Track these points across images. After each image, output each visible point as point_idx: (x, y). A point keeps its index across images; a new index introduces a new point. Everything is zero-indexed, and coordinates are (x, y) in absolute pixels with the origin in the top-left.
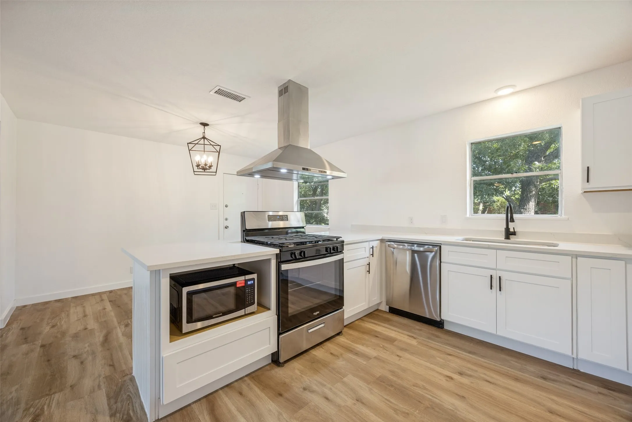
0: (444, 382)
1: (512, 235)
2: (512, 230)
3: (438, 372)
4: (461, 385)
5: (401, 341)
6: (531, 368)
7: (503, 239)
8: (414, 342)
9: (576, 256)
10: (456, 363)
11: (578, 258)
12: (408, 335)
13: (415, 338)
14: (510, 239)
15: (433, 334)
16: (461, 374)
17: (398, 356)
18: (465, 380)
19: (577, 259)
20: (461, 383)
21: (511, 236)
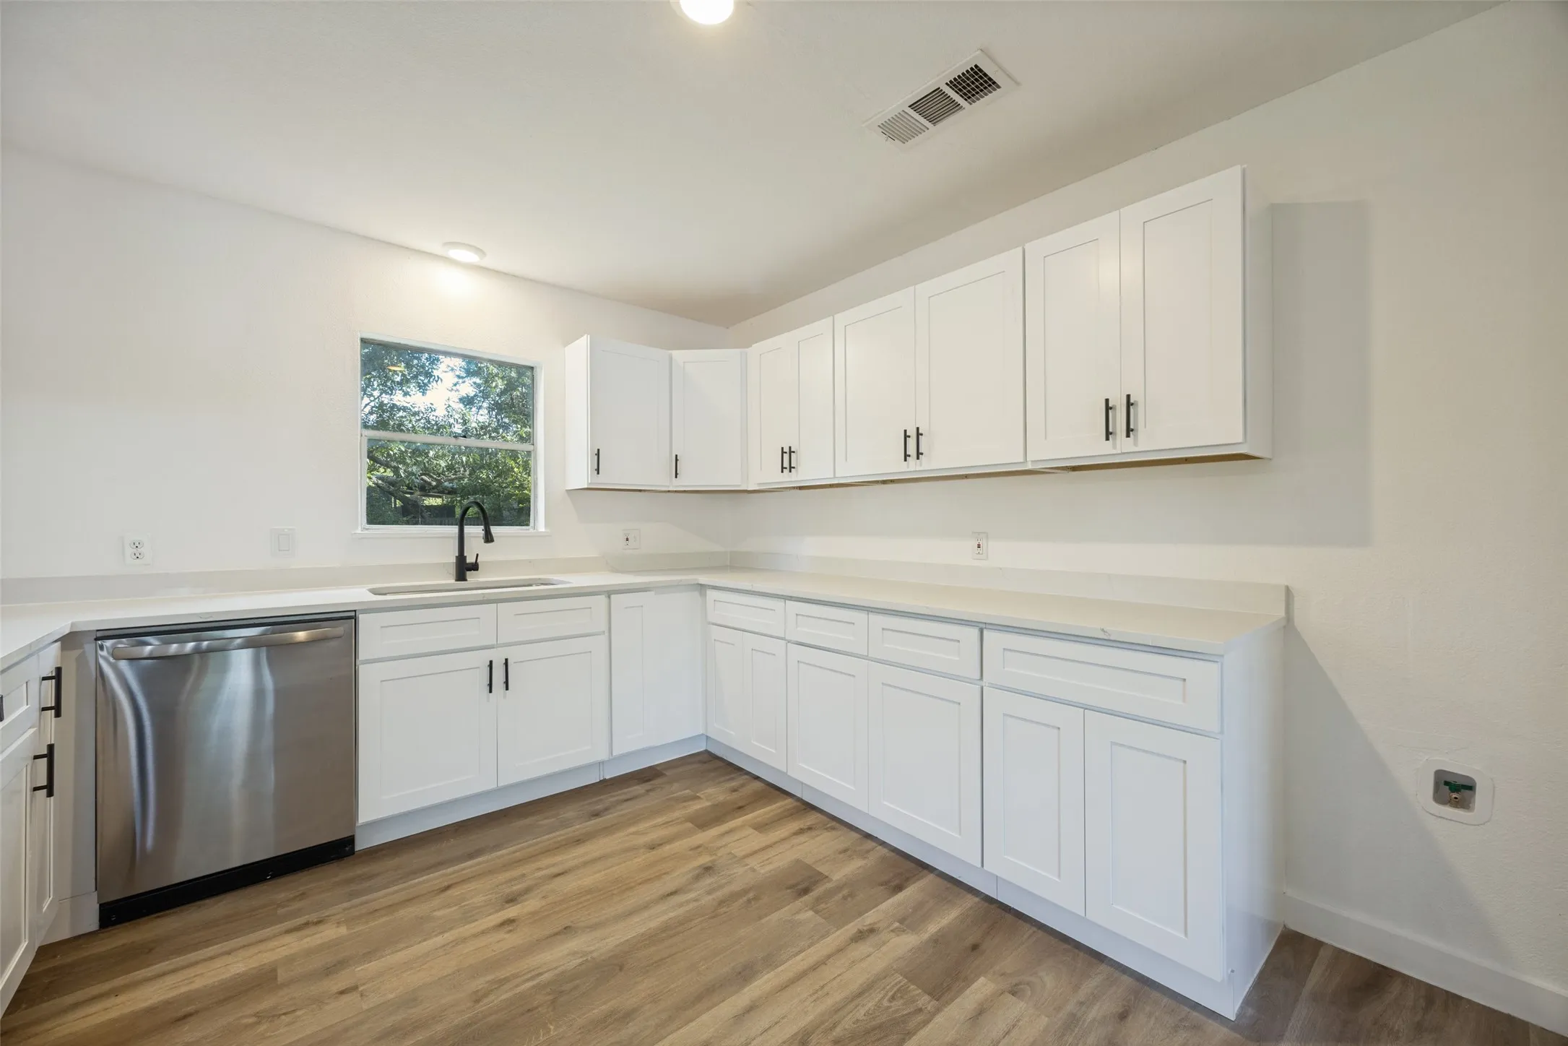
0: (510, 940)
1: (470, 570)
2: (470, 559)
3: (475, 936)
4: (536, 918)
5: (290, 960)
6: (570, 812)
7: (452, 581)
8: (329, 933)
9: (609, 593)
10: (478, 893)
11: (612, 596)
12: (289, 931)
13: (319, 922)
14: (466, 580)
15: (349, 881)
16: (512, 900)
17: (342, 993)
18: (531, 904)
19: (609, 597)
20: (533, 914)
21: (468, 573)
